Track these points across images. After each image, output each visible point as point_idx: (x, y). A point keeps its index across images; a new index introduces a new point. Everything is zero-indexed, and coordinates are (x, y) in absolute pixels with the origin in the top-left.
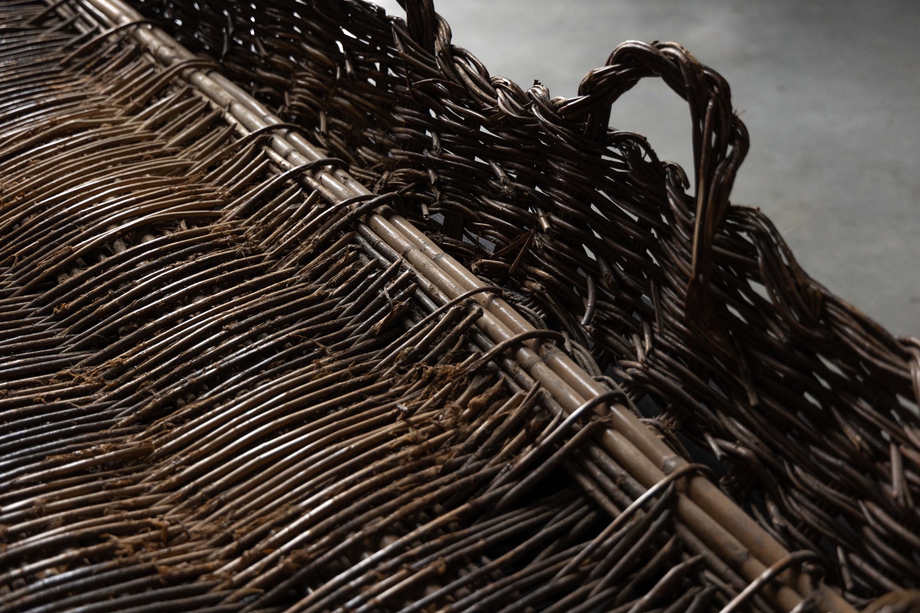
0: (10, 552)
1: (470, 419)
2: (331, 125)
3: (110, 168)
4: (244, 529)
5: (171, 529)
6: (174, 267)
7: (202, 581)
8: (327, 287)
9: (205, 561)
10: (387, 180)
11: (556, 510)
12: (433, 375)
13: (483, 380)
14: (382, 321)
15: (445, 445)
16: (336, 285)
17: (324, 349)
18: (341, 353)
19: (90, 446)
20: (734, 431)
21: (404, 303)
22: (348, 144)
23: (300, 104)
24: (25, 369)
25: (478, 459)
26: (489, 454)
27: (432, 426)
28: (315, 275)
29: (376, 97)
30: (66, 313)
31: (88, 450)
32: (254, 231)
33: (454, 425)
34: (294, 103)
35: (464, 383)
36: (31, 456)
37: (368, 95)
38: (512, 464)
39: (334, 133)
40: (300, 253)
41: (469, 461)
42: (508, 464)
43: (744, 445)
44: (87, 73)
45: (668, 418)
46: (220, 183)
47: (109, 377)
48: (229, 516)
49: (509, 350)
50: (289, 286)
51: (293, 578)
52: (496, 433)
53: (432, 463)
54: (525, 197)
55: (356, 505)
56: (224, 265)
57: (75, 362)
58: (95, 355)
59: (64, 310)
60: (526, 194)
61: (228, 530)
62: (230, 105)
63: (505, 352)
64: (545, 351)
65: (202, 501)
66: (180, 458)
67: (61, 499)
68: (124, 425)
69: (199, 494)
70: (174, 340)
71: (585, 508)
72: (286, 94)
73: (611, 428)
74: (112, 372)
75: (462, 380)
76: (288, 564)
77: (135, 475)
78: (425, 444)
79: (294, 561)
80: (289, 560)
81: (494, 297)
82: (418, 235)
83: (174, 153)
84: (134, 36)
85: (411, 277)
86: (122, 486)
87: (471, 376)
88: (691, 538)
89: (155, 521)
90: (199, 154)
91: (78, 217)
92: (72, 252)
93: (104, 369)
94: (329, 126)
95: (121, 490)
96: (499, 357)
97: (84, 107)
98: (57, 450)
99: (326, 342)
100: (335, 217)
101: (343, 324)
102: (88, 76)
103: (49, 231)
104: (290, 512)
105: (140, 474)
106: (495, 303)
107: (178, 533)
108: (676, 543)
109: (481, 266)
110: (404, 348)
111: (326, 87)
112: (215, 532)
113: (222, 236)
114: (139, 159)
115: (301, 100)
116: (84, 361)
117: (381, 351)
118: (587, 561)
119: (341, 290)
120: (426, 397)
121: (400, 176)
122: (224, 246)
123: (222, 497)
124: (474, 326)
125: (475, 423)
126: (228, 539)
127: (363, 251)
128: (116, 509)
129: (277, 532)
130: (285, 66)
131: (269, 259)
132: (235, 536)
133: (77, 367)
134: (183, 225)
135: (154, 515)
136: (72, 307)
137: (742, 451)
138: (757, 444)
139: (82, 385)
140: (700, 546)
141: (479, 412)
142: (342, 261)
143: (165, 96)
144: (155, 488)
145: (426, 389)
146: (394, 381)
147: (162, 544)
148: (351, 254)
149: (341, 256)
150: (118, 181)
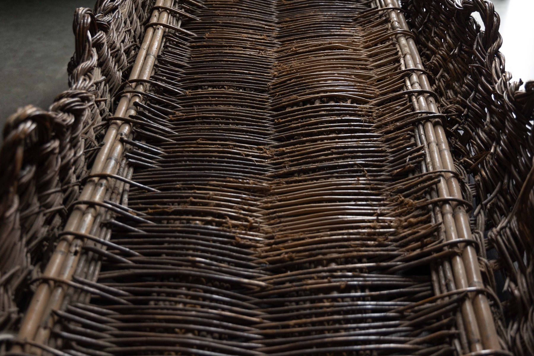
0: (187, 209)
1: (405, 227)
2: (443, 76)
3: (340, 68)
4: (280, 236)
5: (254, 224)
6: (331, 118)
7: (250, 251)
8: (388, 147)
9: (258, 243)
10: (449, 108)
11: (415, 283)
12: (402, 202)
13: (421, 212)
14: (398, 170)
15: (387, 234)
16: (392, 148)
17: (366, 174)
18: (372, 178)
19: (246, 180)
20: (519, 281)
21: (412, 165)
22: (446, 87)
23: (435, 62)
24: (247, 141)
25: (396, 246)
26: (401, 246)
27: (387, 224)
28: (387, 140)
29: (462, 68)
30: (280, 123)
31: (245, 181)
32: (377, 113)
33: (396, 228)
34: (434, 61)
35: (412, 210)
36: (222, 175)
37: (460, 66)
38: (407, 254)
39: (443, 80)
40: (387, 129)
41: (392, 245)
42: (406, 254)
43: (519, 290)
44: (361, 25)
45: (495, 263)
46: (378, 88)
47: (276, 155)
48: (279, 228)
49: (441, 203)
50: (373, 142)
51: (284, 264)
52: (410, 238)
53: (375, 240)
54: (492, 134)
55: (329, 244)
56: (352, 123)
57: (268, 144)
58: (277, 144)
59: (279, 122)
60: (493, 133)
61: (274, 234)
62: (405, 55)
63: (439, 203)
64: (457, 209)
65: (273, 218)
66: (278, 197)
67: (221, 196)
68: (268, 176)
69: (274, 215)
70: (310, 149)
71: (429, 288)
72: (433, 56)
73: (459, 256)
74: (279, 153)
75: (412, 209)
76: (284, 257)
77: (257, 198)
78: (378, 230)
79: (288, 257)
80: (286, 256)
81: (453, 177)
82: (443, 137)
83: (371, 70)
84: (389, 14)
85: (424, 155)
86: (248, 200)
87: (417, 208)
88: (460, 321)
89: (250, 219)
90: (380, 73)
91: (309, 85)
92: (297, 99)
93: (277, 151)
94: (442, 76)
95: (247, 201)
96: (435, 204)
97: (349, 40)
98: (234, 176)
99: (368, 171)
100: (411, 117)
101: (383, 166)
102: (360, 27)
103: (295, 88)
104: (301, 236)
105: (259, 198)
106: (453, 180)
107: (256, 227)
108: (451, 320)
109: (465, 161)
110: (399, 186)
111: (448, 57)
112: (270, 233)
113: (361, 111)
114: (354, 68)
115: (437, 61)
116: (272, 145)
117: (390, 183)
118: (409, 310)
119: (393, 151)
120: (394, 210)
121: (455, 108)
122: (359, 116)
123: (282, 220)
124: (434, 186)
125: (406, 230)
126: (272, 238)
127: (414, 137)
128: (239, 208)
129: (291, 243)
130: (438, 43)
131: (374, 127)
132: (275, 237)
133: (267, 147)
134: (349, 101)
135: (251, 216)
136: (282, 122)
137: (516, 292)
138: (524, 292)
139: (264, 155)
140: (462, 327)
141: (411, 225)
142: (401, 138)
143: (384, 44)
144: (260, 206)
145: (396, 207)
146: (386, 199)
147: (247, 229)
148: (407, 136)
149: (402, 136)
150: (336, 75)
